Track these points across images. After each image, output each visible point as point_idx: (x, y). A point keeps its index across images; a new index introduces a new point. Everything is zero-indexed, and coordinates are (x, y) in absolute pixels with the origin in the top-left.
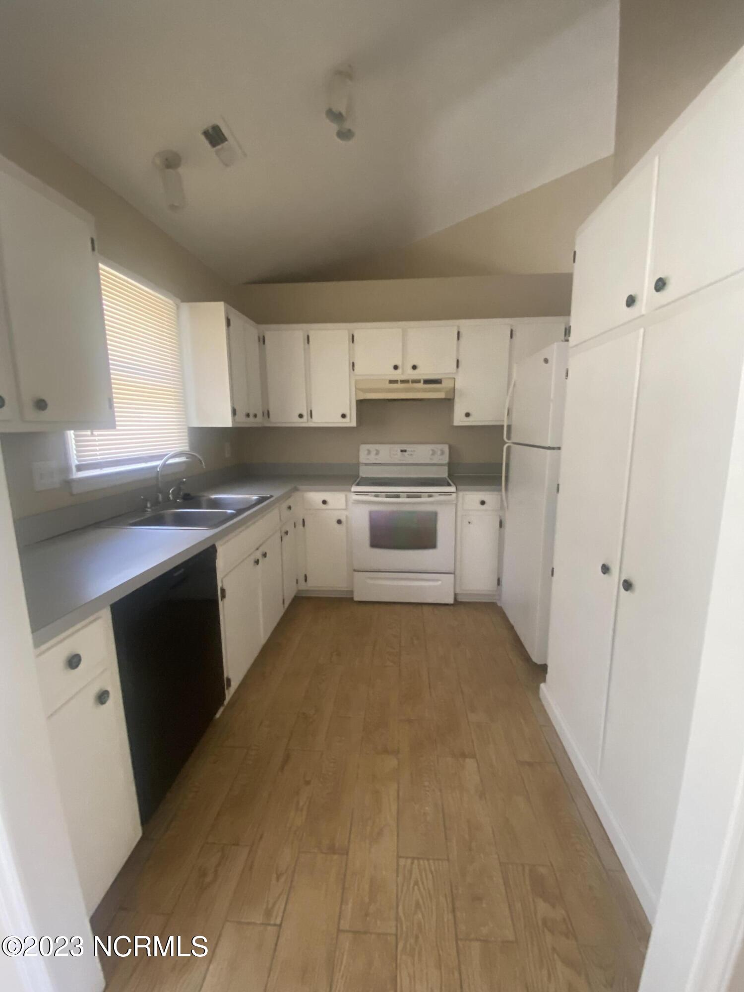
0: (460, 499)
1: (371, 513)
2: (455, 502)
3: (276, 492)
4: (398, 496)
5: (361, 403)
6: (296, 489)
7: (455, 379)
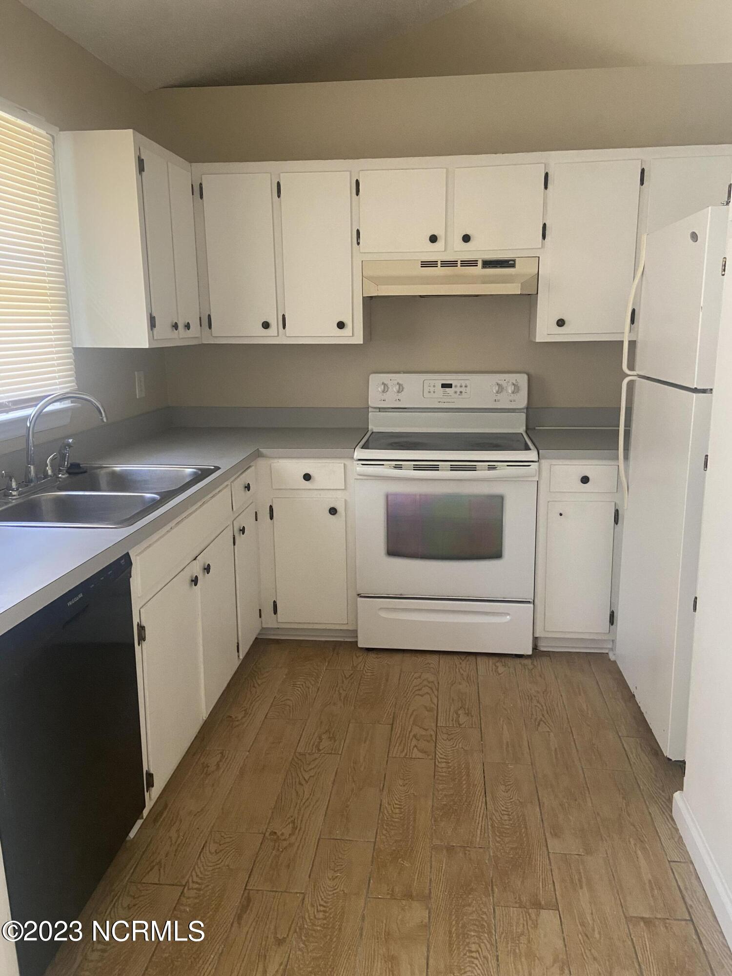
0: (545, 474)
1: (388, 498)
2: (536, 479)
3: (225, 461)
4: (436, 468)
5: (371, 304)
6: (258, 455)
7: (539, 257)
